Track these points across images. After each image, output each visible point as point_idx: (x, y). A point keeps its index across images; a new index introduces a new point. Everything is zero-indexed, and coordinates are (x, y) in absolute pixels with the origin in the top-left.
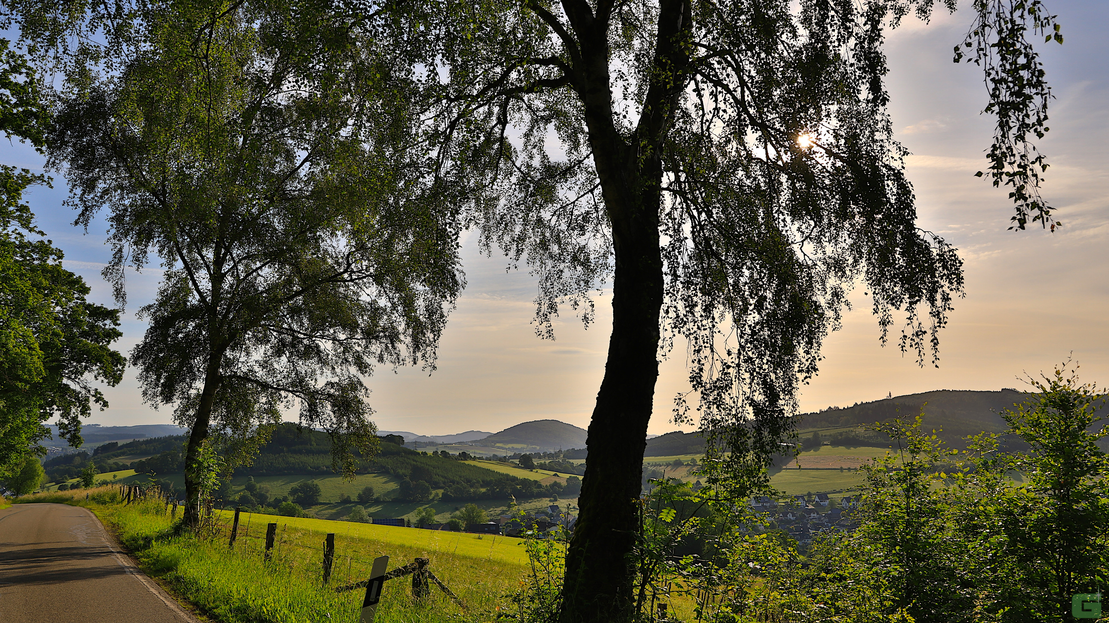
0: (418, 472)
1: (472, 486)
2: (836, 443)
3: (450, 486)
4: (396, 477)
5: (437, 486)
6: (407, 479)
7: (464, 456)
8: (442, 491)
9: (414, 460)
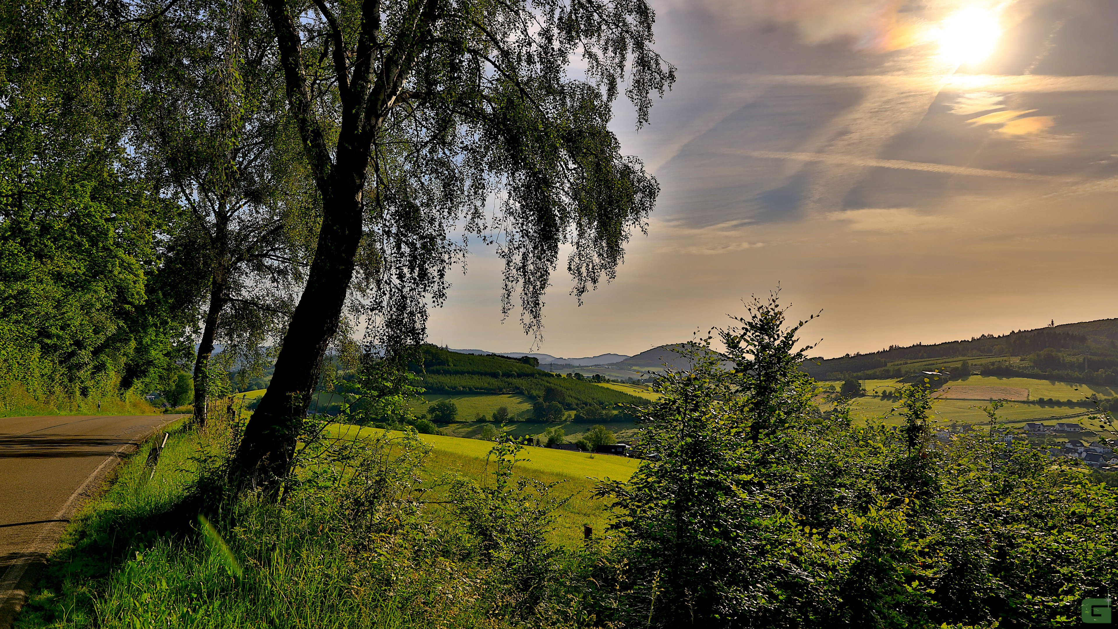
0: (550, 393)
1: (604, 408)
2: (986, 372)
3: (583, 408)
4: (531, 398)
5: (569, 407)
6: (541, 400)
7: (598, 378)
8: (575, 412)
9: (547, 382)
